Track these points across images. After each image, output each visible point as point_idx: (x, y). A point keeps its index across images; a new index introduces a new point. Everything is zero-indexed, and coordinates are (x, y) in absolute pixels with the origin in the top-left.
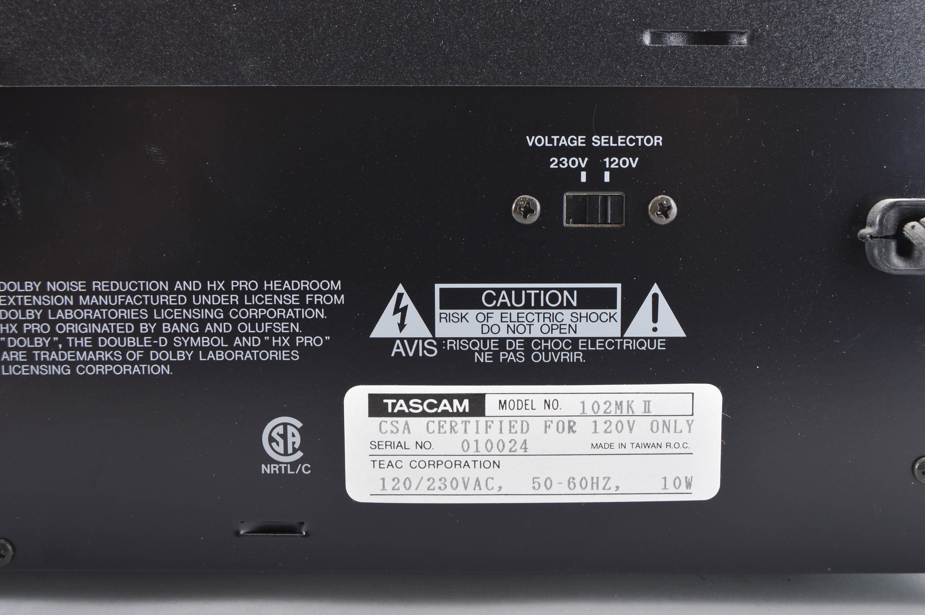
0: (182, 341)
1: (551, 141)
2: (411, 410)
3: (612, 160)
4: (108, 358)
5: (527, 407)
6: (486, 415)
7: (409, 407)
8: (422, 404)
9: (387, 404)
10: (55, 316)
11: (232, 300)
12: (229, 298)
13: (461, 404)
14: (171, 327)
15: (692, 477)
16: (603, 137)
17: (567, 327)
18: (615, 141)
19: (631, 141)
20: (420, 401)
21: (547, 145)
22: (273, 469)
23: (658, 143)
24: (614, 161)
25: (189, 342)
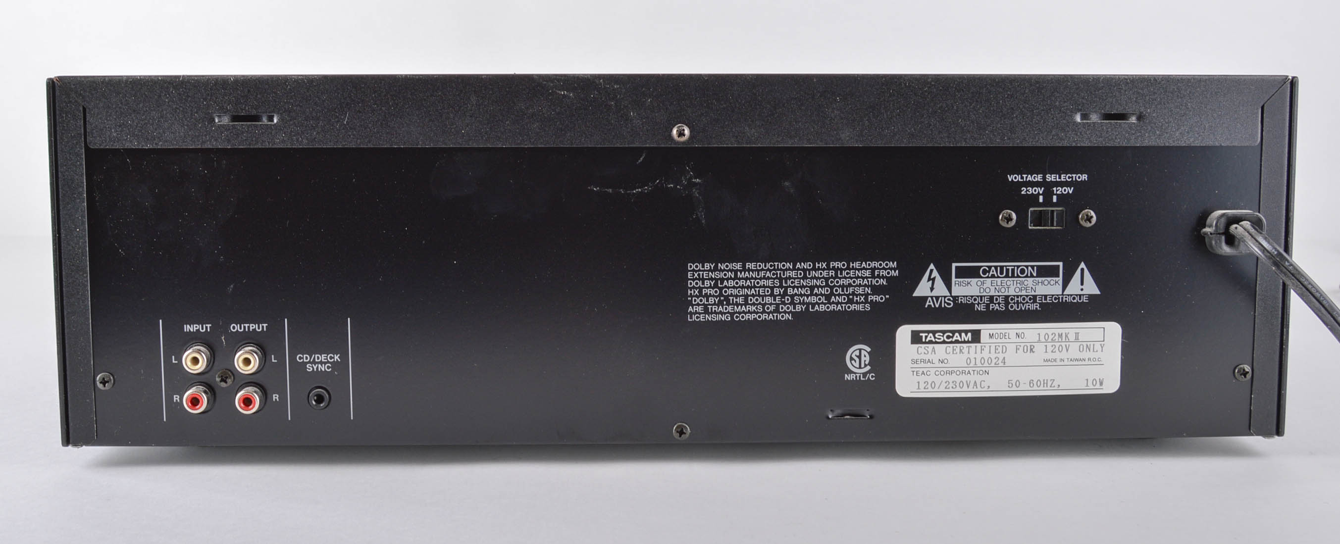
0: (799, 299)
1: (1022, 178)
2: (937, 340)
3: (1058, 189)
4: (754, 310)
5: (1006, 337)
6: (981, 342)
7: (935, 338)
8: (943, 336)
9: (922, 336)
10: (723, 284)
11: (830, 274)
12: (829, 273)
13: (966, 336)
14: (793, 291)
15: (1103, 379)
16: (1053, 175)
17: (1030, 288)
18: (1060, 178)
19: (1069, 177)
20: (942, 334)
21: (1020, 180)
22: (852, 377)
23: (1085, 179)
24: (1059, 189)
25: (804, 300)
